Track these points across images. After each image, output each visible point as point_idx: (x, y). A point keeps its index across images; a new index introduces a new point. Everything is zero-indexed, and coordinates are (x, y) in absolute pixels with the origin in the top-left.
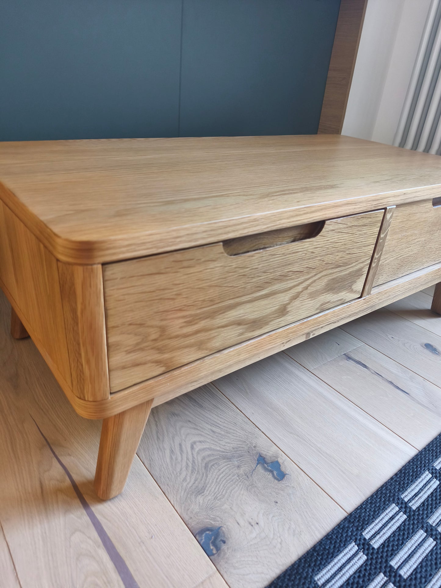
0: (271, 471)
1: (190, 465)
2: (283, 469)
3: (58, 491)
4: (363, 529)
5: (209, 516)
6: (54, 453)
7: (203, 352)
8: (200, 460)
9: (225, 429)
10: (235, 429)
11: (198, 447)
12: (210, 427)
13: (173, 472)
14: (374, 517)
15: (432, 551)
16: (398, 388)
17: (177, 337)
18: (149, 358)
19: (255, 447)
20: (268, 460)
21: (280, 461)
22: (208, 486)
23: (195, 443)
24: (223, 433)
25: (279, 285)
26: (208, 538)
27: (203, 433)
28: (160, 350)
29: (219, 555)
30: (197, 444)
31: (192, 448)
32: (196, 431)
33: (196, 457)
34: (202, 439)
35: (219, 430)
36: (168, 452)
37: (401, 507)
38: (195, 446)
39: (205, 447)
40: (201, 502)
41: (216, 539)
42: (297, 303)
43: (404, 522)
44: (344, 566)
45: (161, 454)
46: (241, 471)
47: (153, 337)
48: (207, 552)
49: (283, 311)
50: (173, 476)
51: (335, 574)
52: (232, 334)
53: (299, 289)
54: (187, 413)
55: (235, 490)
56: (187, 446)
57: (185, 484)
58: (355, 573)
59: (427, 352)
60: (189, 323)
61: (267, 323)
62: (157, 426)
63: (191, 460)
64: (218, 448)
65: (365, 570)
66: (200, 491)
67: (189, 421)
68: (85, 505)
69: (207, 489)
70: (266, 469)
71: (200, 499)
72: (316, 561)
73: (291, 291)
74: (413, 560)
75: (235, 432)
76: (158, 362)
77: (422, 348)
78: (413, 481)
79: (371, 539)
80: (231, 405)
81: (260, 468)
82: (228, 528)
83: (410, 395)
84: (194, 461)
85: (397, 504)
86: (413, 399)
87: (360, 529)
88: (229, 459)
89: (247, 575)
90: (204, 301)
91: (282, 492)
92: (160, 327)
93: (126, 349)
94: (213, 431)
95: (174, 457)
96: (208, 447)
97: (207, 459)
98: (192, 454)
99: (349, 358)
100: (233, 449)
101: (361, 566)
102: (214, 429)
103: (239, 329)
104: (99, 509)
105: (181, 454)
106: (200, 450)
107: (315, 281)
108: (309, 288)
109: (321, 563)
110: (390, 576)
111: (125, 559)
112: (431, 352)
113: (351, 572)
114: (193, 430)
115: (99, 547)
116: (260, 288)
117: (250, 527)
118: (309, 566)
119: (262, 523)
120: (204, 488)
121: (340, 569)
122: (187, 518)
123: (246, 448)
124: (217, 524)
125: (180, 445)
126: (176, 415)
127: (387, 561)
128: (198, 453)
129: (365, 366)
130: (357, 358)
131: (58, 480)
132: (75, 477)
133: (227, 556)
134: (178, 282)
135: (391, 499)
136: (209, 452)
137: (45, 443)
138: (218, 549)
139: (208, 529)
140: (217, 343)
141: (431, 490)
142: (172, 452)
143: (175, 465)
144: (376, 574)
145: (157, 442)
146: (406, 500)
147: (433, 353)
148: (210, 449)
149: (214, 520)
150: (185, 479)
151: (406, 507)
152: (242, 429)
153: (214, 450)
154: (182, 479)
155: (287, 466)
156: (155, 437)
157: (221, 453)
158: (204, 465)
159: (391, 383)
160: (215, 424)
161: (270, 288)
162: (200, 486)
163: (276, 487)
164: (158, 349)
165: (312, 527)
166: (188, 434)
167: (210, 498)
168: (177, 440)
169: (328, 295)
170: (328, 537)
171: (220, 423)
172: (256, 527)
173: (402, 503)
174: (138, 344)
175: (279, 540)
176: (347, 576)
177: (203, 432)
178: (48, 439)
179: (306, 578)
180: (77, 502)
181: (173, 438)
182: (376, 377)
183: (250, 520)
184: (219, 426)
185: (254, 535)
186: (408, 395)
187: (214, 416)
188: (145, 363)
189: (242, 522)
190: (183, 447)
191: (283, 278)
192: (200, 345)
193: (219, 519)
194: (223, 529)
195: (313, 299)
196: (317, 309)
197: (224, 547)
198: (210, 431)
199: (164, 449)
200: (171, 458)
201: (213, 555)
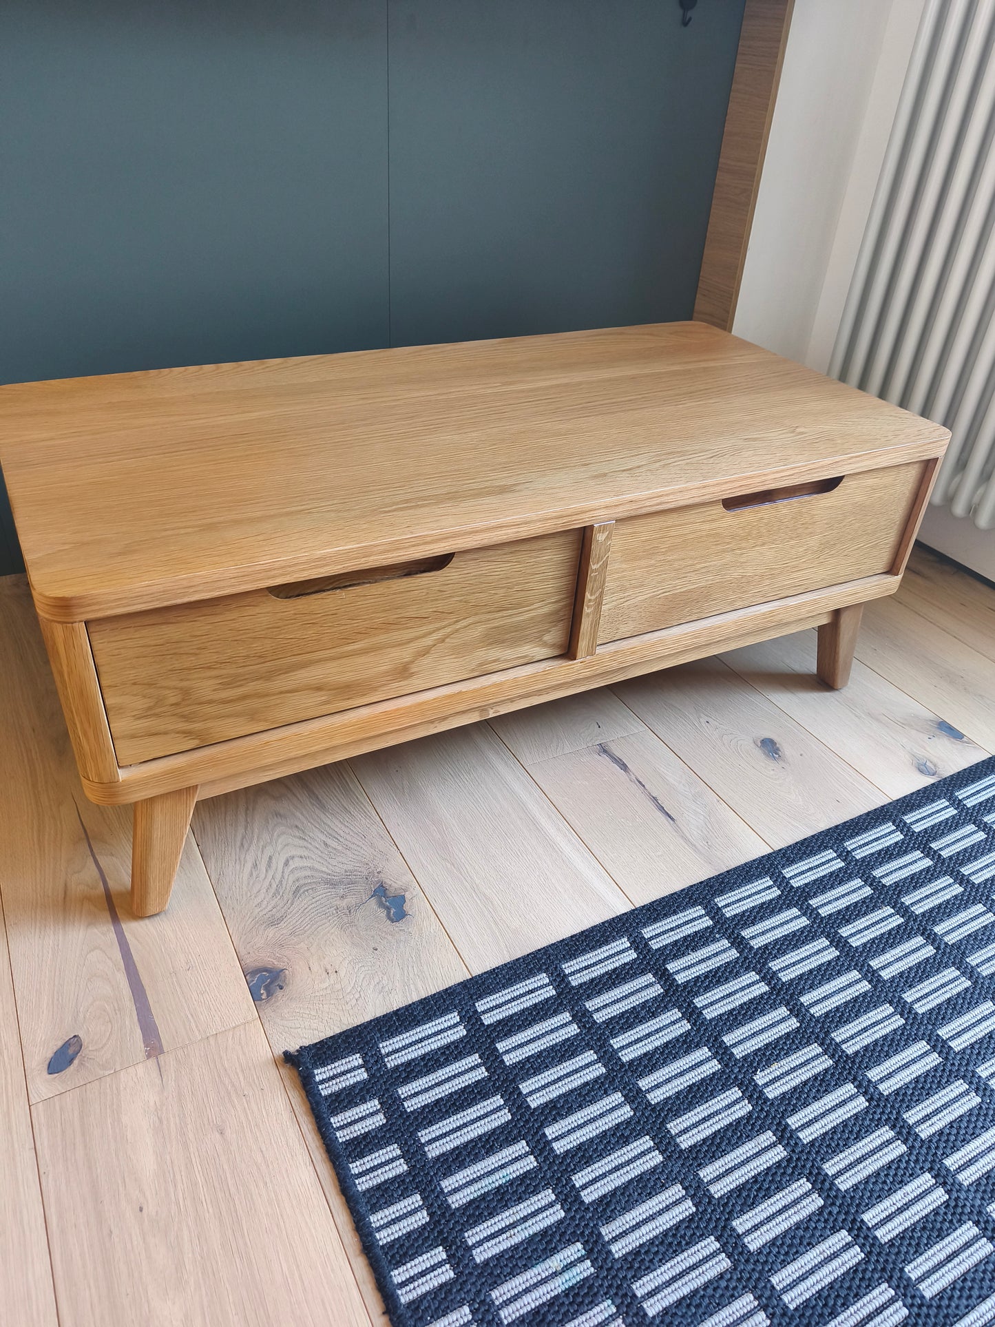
0: (388, 909)
1: (274, 886)
2: (406, 907)
3: (86, 899)
4: (480, 997)
5: (274, 955)
6: (92, 851)
7: (261, 723)
8: (290, 882)
9: (346, 843)
10: (360, 844)
11: (292, 865)
12: (323, 838)
13: (246, 893)
14: (504, 987)
15: (568, 1039)
16: (662, 809)
17: (210, 702)
18: (171, 727)
19: (379, 873)
20: (392, 892)
21: (408, 896)
22: (289, 917)
23: (293, 858)
24: (340, 848)
25: (386, 636)
26: (262, 980)
27: (309, 846)
28: (186, 718)
29: (267, 1002)
30: (296, 859)
31: (287, 863)
32: (302, 843)
33: (286, 877)
34: (306, 853)
35: (336, 844)
36: (249, 865)
37: (555, 980)
38: (291, 862)
39: (305, 864)
40: (271, 935)
41: (271, 982)
42: (426, 661)
43: (547, 1000)
44: (429, 1037)
45: (238, 867)
46: (344, 903)
47: (173, 700)
48: (254, 996)
49: (404, 672)
50: (245, 898)
51: (411, 1045)
52: (310, 702)
53: (428, 641)
54: (298, 814)
55: (324, 926)
56: (279, 862)
57: (257, 910)
58: (439, 1049)
59: (758, 753)
60: (227, 685)
61: (375, 689)
62: (246, 828)
63: (277, 881)
64: (324, 869)
65: (456, 1047)
66: (274, 922)
67: (297, 826)
68: (115, 919)
69: (285, 920)
70: (381, 905)
71: (271, 932)
72: (390, 1027)
73: (412, 644)
74: (532, 1046)
75: (359, 849)
76: (187, 733)
77: (753, 745)
78: (593, 948)
79: (484, 1012)
80: (370, 808)
81: (373, 901)
82: (293, 973)
83: (678, 822)
84: (281, 882)
85: (550, 975)
86: (678, 830)
87: (474, 997)
88: (333, 885)
89: (295, 1028)
90: (248, 656)
91: (389, 937)
92: (181, 689)
93: (133, 714)
94: (326, 844)
95: (254, 875)
96: (309, 865)
97: (302, 882)
98: (283, 872)
99: (604, 750)
100: (346, 871)
101: (452, 1043)
102: (329, 841)
103: (322, 697)
104: (132, 929)
105: (267, 871)
106: (296, 868)
107: (457, 630)
108: (447, 640)
109: (397, 1029)
110: (488, 1058)
111: (146, 988)
112: (765, 754)
113: (434, 1046)
114: (297, 840)
115: (119, 970)
116: (347, 640)
117: (325, 973)
118: (379, 1030)
119: (342, 973)
120: (281, 919)
121: (421, 1040)
122: (243, 952)
123: (366, 873)
124: (281, 966)
125: (270, 858)
126: (280, 815)
127: (493, 1042)
128: (292, 871)
129: (624, 767)
130: (618, 754)
131: (88, 886)
132: (111, 884)
133: (278, 1004)
134: (199, 633)
135: (544, 967)
136: (308, 873)
137: (83, 836)
138: (269, 994)
139: (266, 970)
140: (286, 714)
141: (617, 964)
142: (255, 866)
143: (253, 884)
144: (470, 1054)
145: (238, 850)
146: (567, 972)
147: (768, 756)
148: (312, 868)
149: (279, 959)
150: (259, 905)
151: (563, 980)
152: (372, 845)
153: (317, 870)
154: (256, 903)
155: (416, 905)
156: (238, 844)
157: (325, 876)
158: (294, 888)
159: (655, 799)
160: (334, 834)
161: (366, 641)
162: (279, 915)
163: (385, 930)
164: (183, 716)
165: (412, 986)
166: (287, 845)
167: (285, 932)
168: (269, 851)
169: (492, 651)
170: (424, 1002)
171: (342, 834)
172: (333, 976)
173: (559, 975)
174: (150, 708)
175: (357, 996)
176: (428, 1049)
177: (310, 843)
178: (88, 831)
179: (367, 1043)
180: (108, 914)
181: (264, 847)
182: (634, 788)
183: (329, 967)
184: (339, 838)
185: (326, 985)
186: (672, 822)
187: (337, 823)
188: (166, 733)
189: (315, 968)
190: (274, 861)
191: (388, 626)
192: (252, 716)
193: (286, 960)
194: (287, 972)
195: (461, 655)
196: (473, 670)
197: (279, 993)
198: (322, 845)
199: (245, 861)
200: (251, 875)
201: (262, 1000)
